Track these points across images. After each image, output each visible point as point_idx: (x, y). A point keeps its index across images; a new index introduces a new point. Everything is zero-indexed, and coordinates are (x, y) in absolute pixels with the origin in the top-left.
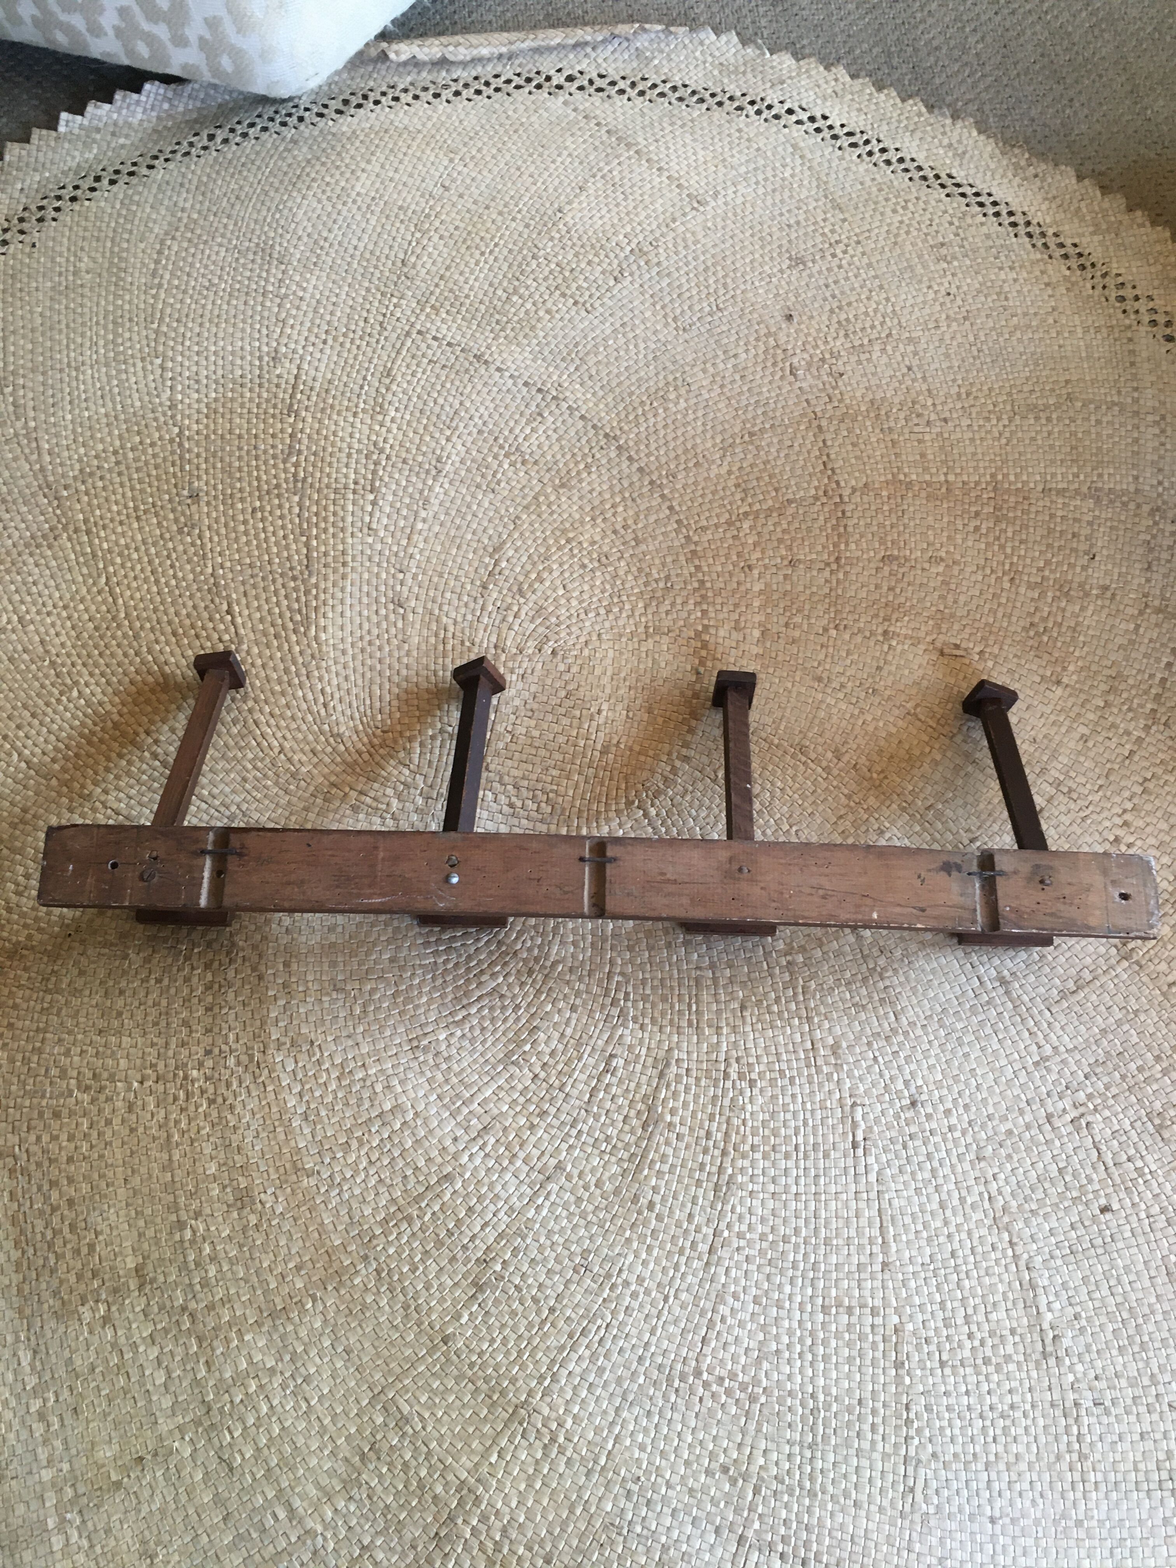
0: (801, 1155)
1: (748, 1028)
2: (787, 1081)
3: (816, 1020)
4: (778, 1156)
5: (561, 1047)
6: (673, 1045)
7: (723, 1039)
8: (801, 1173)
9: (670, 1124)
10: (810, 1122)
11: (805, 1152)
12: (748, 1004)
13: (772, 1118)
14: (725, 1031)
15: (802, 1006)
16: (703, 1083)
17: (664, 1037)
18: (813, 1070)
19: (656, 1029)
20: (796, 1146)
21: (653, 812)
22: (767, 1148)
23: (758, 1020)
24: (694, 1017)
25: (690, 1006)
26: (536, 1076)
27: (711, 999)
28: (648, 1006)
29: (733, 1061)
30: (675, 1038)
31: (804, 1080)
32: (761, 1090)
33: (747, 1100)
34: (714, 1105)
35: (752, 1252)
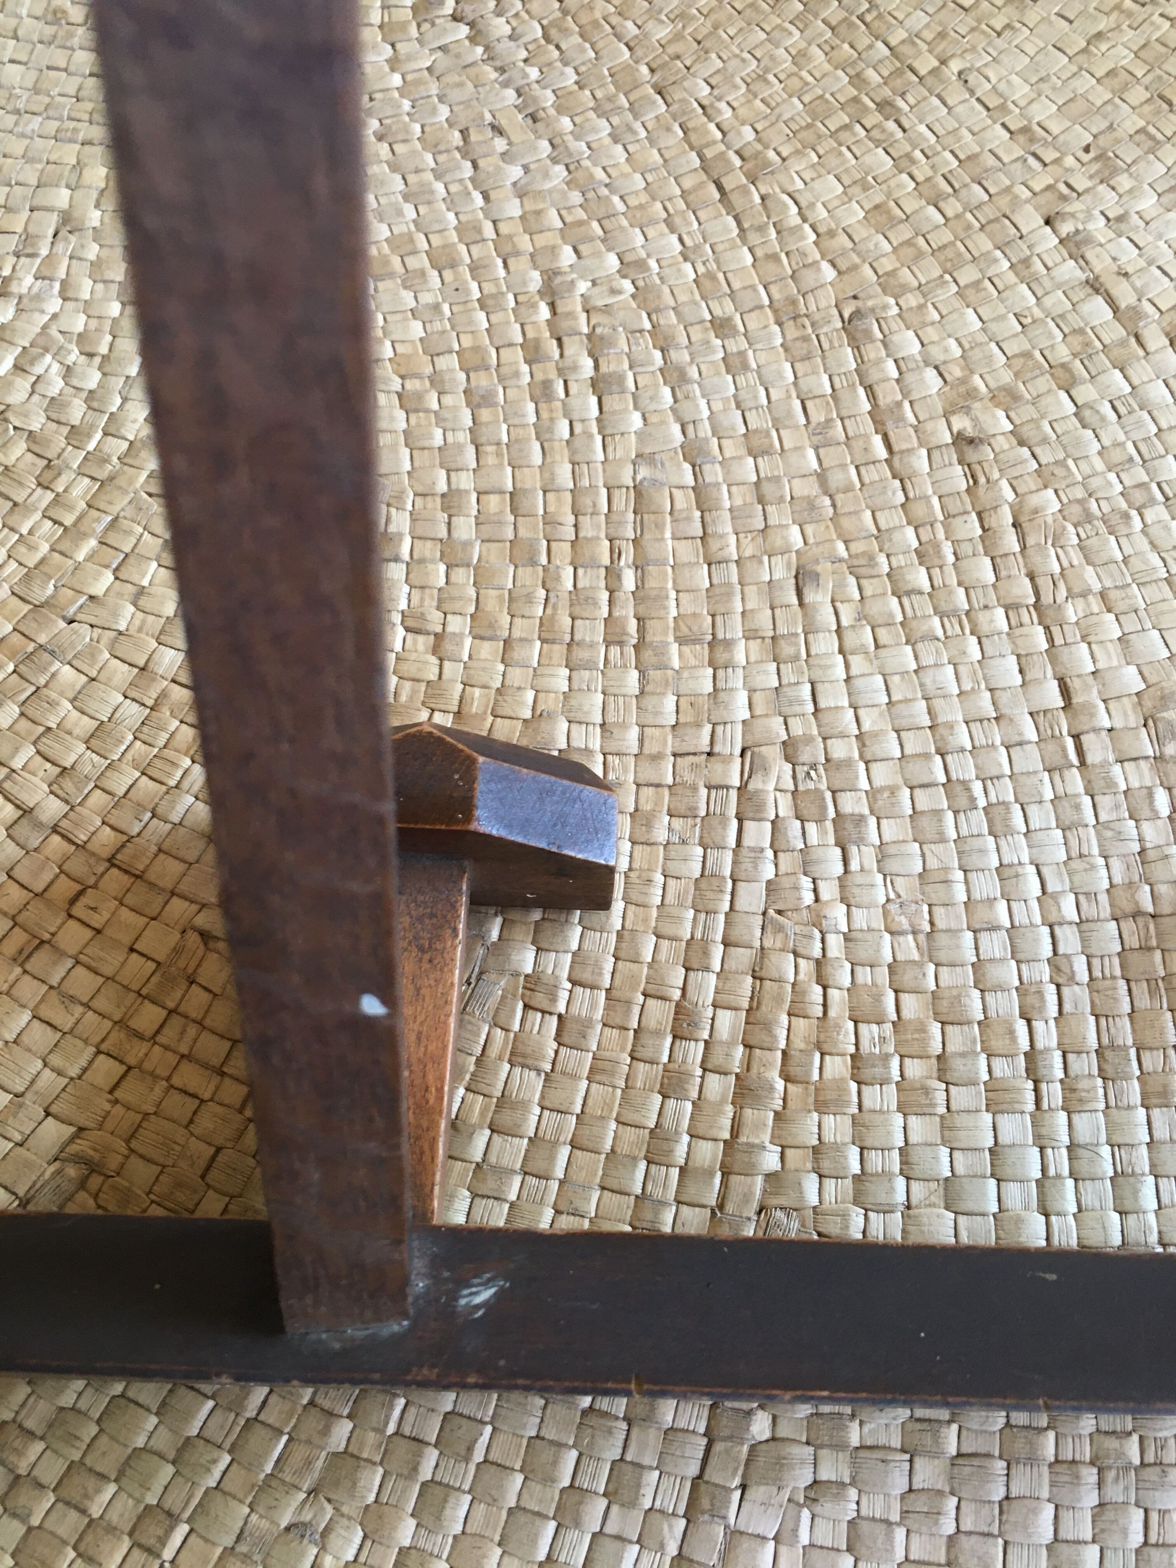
0: (1054, 1093)
1: (825, 644)
2: (978, 821)
3: (1071, 613)
4: (961, 1097)
5: (133, 712)
6: (549, 703)
7: (737, 680)
8: (1060, 1161)
9: (533, 982)
10: (1080, 965)
11: (1069, 1086)
12: (824, 568)
13: (930, 954)
14: (740, 655)
15: (1016, 569)
16: (661, 834)
17: (517, 676)
18: (1075, 781)
19: (489, 650)
20: (1031, 1056)
21: (500, 27)
22: (915, 1069)
23: (861, 616)
24: (627, 612)
25: (612, 574)
26: (26, 812)
27: (688, 551)
28: (461, 576)
29: (773, 754)
30: (560, 680)
31: (1041, 816)
32: (883, 853)
33: (829, 890)
34: (701, 908)
35: (874, 1507)
